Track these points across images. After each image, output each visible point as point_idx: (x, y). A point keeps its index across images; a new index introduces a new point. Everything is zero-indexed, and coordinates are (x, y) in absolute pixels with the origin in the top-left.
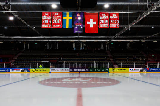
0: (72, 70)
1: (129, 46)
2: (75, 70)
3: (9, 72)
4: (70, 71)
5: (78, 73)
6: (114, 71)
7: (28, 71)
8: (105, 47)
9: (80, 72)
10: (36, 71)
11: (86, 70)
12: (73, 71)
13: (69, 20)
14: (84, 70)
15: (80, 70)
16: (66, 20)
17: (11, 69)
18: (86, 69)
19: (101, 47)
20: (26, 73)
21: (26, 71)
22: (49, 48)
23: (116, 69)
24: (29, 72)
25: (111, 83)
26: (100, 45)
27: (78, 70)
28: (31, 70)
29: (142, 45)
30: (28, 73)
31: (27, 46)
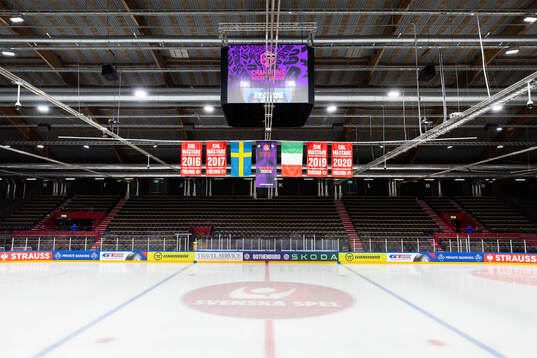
0: (247, 256)
1: (393, 191)
2: (255, 257)
3: (98, 259)
4: (244, 260)
5: (264, 263)
6: (349, 260)
7: (144, 258)
8: (331, 191)
9: (267, 261)
10: (163, 259)
11: (282, 257)
12: (251, 259)
13: (245, 158)
14: (278, 257)
15: (269, 257)
16: (238, 159)
17: (102, 253)
18: (282, 254)
19: (322, 191)
20: (137, 263)
21: (138, 257)
22: (189, 194)
23: (355, 254)
24: (146, 259)
25: (334, 304)
26: (320, 185)
27: (264, 257)
28: (150, 255)
29: (428, 186)
30: (144, 263)
31: (133, 189)
